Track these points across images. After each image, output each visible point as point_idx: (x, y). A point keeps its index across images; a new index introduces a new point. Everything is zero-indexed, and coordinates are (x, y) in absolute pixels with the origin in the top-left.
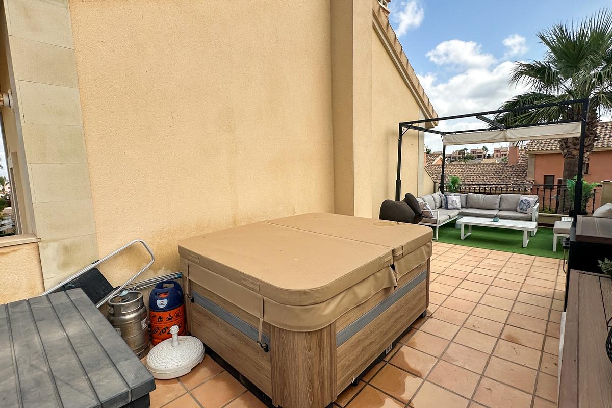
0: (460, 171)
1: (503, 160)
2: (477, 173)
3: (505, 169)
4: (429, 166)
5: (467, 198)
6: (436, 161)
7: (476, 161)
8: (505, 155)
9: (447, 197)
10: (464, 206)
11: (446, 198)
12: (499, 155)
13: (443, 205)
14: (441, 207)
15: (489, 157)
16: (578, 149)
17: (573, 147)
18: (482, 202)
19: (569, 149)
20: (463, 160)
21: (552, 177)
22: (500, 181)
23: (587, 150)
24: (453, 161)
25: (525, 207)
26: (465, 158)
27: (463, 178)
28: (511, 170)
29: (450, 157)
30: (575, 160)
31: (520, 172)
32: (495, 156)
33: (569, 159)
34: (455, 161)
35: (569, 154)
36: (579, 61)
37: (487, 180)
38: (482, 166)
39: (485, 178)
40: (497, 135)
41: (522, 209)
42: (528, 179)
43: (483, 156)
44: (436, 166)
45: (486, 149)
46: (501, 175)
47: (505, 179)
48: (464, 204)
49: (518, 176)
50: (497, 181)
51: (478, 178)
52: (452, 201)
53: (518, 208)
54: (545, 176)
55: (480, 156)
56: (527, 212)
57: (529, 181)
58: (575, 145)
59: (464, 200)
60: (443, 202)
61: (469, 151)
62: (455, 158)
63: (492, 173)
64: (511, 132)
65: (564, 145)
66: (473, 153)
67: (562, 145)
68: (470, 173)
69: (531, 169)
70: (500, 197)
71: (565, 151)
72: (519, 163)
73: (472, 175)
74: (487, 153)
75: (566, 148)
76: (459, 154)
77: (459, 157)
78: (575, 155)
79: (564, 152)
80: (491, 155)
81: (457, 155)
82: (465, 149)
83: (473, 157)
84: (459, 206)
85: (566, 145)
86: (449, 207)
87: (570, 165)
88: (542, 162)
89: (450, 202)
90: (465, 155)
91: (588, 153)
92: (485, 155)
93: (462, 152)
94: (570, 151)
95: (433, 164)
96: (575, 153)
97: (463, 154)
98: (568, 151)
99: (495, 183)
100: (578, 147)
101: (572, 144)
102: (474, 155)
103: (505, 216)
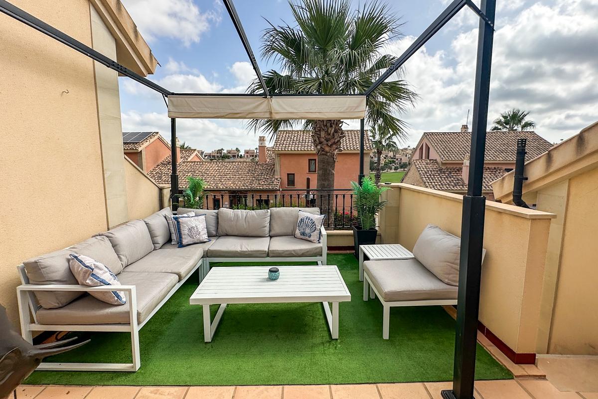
0: (217, 169)
1: (251, 160)
2: (232, 171)
3: (257, 167)
4: (184, 162)
5: (217, 218)
6: (192, 157)
7: (232, 160)
8: (253, 156)
9: (180, 220)
10: (214, 233)
11: (178, 222)
12: (249, 156)
13: (174, 237)
14: (169, 241)
15: (241, 157)
16: (329, 145)
17: (325, 142)
18: (244, 227)
19: (323, 145)
20: (221, 158)
21: (293, 176)
22: (253, 179)
23: (336, 147)
25: (308, 231)
26: (222, 157)
27: (220, 176)
28: (261, 169)
29: (210, 156)
30: (327, 157)
31: (269, 170)
32: (246, 157)
33: (323, 157)
34: (215, 159)
35: (322, 151)
36: (328, 43)
37: (242, 179)
38: (237, 163)
39: (240, 177)
40: (259, 105)
41: (303, 234)
42: (276, 177)
43: (236, 156)
44: (192, 162)
45: (239, 150)
46: (254, 173)
47: (258, 176)
48: (213, 231)
49: (267, 174)
50: (251, 179)
51: (234, 177)
52: (190, 230)
53: (298, 232)
54: (288, 174)
55: (234, 156)
56: (311, 238)
57: (277, 179)
58: (327, 141)
59: (213, 222)
60: (173, 230)
62: (214, 156)
63: (247, 171)
64: (278, 102)
65: (317, 140)
66: (229, 153)
67: (316, 140)
68: (227, 170)
69: (277, 167)
70: (269, 214)
71: (319, 147)
72: (267, 162)
73: (228, 173)
74: (240, 154)
75: (320, 143)
76: (217, 153)
77: (218, 156)
78: (327, 152)
79: (317, 149)
80: (243, 155)
81: (216, 155)
82: (222, 149)
83: (229, 156)
84: (204, 237)
86: (185, 242)
87: (324, 163)
88: (285, 161)
89: (185, 231)
91: (337, 151)
92: (238, 155)
93: (220, 151)
94: (323, 147)
95: (189, 160)
96: (327, 149)
97: (221, 153)
98: (321, 148)
99: (249, 181)
100: (330, 143)
101: (325, 140)
102: (230, 155)
103: (283, 253)
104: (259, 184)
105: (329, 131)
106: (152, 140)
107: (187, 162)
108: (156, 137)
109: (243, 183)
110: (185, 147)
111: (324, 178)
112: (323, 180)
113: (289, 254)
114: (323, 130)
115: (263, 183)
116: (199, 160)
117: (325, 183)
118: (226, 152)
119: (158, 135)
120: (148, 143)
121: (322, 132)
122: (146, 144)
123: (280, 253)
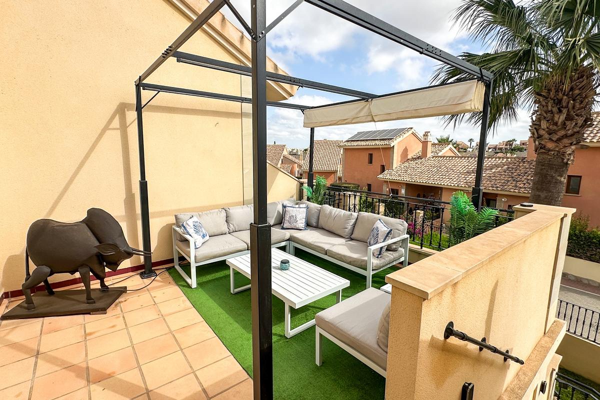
4: (433, 157)
6: (443, 151)
7: (525, 152)
16: (554, 139)
17: (547, 136)
19: (542, 139)
20: (509, 151)
21: (579, 178)
22: (510, 179)
23: (570, 142)
24: (498, 153)
25: (372, 241)
26: (512, 150)
28: (527, 166)
29: (495, 148)
30: (549, 157)
33: (542, 156)
34: (501, 152)
35: (541, 148)
46: (514, 171)
47: (516, 177)
50: (506, 179)
54: (569, 176)
58: (550, 134)
61: (518, 143)
62: (501, 149)
65: (536, 133)
66: (523, 144)
71: (537, 143)
75: (538, 138)
76: (506, 145)
77: (506, 149)
78: (549, 150)
81: (504, 147)
82: (514, 140)
83: (522, 148)
85: (538, 133)
86: (285, 226)
87: (543, 165)
90: (513, 146)
91: (573, 147)
93: (509, 143)
94: (543, 143)
95: (439, 155)
96: (550, 145)
97: (511, 145)
98: (540, 144)
99: (503, 181)
100: (555, 138)
101: (547, 132)
102: (524, 146)
103: (335, 255)
104: (516, 186)
105: (556, 119)
106: (405, 136)
107: (439, 157)
108: (410, 132)
109: (492, 183)
110: (449, 140)
111: (539, 187)
112: (538, 190)
113: (339, 258)
114: (545, 118)
115: (522, 185)
116: (453, 155)
117: (540, 193)
118: (519, 144)
119: (413, 130)
120: (401, 139)
121: (542, 122)
122: (399, 140)
123: (333, 255)
